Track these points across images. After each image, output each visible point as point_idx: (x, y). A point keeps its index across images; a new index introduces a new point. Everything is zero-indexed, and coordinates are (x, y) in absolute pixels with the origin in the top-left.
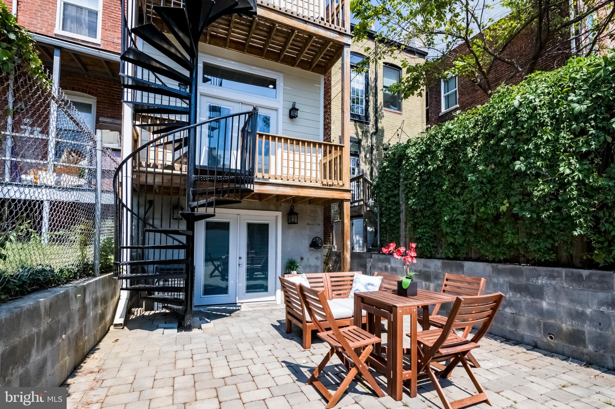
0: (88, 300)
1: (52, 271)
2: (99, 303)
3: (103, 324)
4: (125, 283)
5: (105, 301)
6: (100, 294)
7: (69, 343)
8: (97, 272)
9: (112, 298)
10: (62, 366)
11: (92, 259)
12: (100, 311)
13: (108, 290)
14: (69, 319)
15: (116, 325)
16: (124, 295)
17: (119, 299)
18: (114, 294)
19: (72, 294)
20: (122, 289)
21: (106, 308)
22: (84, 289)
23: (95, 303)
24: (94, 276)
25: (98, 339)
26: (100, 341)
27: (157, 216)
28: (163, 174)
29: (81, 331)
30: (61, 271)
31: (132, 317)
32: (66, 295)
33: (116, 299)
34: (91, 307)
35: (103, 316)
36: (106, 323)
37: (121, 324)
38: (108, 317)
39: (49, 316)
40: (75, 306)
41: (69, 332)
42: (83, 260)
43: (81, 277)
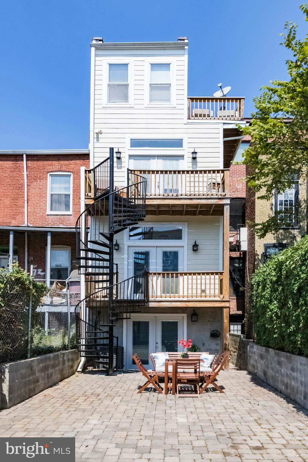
0: (65, 358)
1: (53, 347)
2: (70, 361)
3: (72, 370)
4: (83, 354)
5: (73, 360)
6: (70, 357)
7: (59, 371)
8: (69, 349)
9: (77, 360)
10: (57, 378)
11: (67, 343)
12: (70, 364)
13: (74, 356)
14: (59, 363)
15: (78, 372)
16: (83, 359)
17: (80, 361)
18: (77, 359)
19: (59, 355)
20: (81, 356)
21: (73, 364)
22: (64, 354)
23: (69, 360)
24: (68, 350)
25: (70, 375)
26: (71, 376)
28: (100, 301)
29: (63, 369)
30: (56, 347)
31: (87, 370)
32: (58, 355)
33: (79, 361)
34: (67, 361)
35: (72, 367)
36: (74, 370)
37: (80, 371)
38: (75, 368)
39: (53, 360)
40: (61, 359)
41: (59, 367)
42: (64, 343)
43: (63, 350)
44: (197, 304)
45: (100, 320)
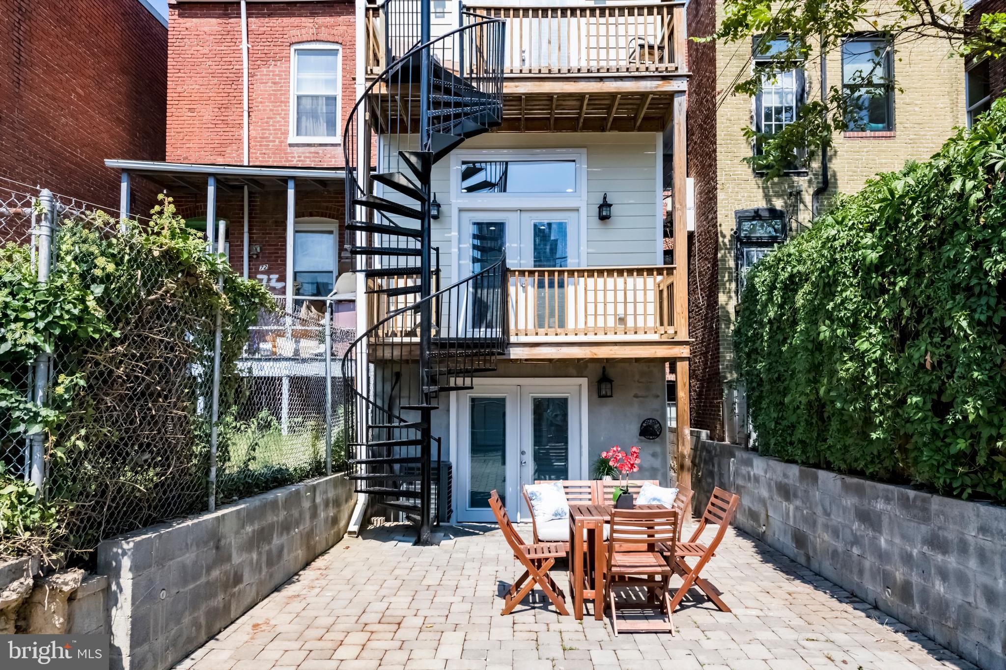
0: (318, 500)
1: (287, 470)
2: (331, 505)
3: (336, 529)
4: (362, 485)
5: (337, 503)
6: (331, 494)
7: (302, 538)
8: (329, 472)
9: (347, 501)
10: (296, 558)
11: (324, 456)
12: (332, 514)
13: (341, 491)
14: (300, 515)
15: (350, 533)
16: (362, 499)
17: (356, 504)
18: (348, 498)
19: (302, 492)
20: (356, 491)
21: (339, 512)
22: (314, 488)
23: (327, 504)
24: (326, 475)
25: (330, 544)
26: (332, 546)
27: (405, 393)
28: (402, 344)
29: (312, 530)
30: (295, 470)
31: (371, 527)
32: (298, 492)
33: (352, 502)
34: (322, 507)
35: (335, 521)
36: (339, 530)
37: (354, 532)
38: (342, 523)
39: (285, 509)
40: (306, 504)
41: (301, 527)
42: (315, 458)
43: (313, 476)
44: (618, 352)
45: (402, 395)
